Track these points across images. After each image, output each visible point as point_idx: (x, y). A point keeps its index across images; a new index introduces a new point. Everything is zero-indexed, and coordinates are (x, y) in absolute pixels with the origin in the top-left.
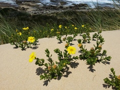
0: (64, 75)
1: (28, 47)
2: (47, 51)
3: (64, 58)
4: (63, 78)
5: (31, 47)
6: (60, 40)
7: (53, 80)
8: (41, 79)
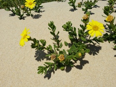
0: (75, 64)
1: (28, 15)
2: (52, 26)
3: (78, 38)
4: (74, 69)
5: (32, 15)
6: (73, 5)
7: (59, 70)
8: (38, 73)
